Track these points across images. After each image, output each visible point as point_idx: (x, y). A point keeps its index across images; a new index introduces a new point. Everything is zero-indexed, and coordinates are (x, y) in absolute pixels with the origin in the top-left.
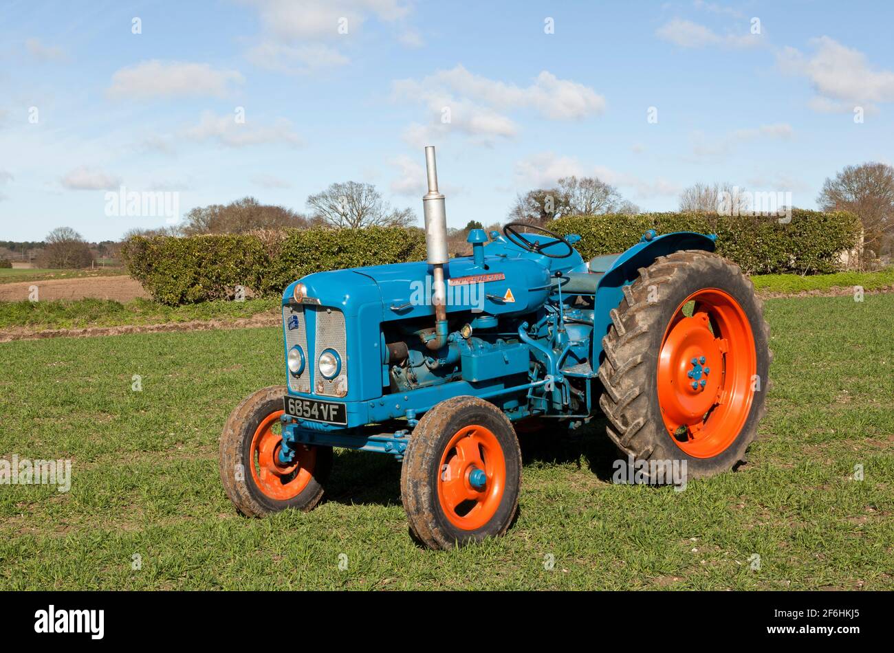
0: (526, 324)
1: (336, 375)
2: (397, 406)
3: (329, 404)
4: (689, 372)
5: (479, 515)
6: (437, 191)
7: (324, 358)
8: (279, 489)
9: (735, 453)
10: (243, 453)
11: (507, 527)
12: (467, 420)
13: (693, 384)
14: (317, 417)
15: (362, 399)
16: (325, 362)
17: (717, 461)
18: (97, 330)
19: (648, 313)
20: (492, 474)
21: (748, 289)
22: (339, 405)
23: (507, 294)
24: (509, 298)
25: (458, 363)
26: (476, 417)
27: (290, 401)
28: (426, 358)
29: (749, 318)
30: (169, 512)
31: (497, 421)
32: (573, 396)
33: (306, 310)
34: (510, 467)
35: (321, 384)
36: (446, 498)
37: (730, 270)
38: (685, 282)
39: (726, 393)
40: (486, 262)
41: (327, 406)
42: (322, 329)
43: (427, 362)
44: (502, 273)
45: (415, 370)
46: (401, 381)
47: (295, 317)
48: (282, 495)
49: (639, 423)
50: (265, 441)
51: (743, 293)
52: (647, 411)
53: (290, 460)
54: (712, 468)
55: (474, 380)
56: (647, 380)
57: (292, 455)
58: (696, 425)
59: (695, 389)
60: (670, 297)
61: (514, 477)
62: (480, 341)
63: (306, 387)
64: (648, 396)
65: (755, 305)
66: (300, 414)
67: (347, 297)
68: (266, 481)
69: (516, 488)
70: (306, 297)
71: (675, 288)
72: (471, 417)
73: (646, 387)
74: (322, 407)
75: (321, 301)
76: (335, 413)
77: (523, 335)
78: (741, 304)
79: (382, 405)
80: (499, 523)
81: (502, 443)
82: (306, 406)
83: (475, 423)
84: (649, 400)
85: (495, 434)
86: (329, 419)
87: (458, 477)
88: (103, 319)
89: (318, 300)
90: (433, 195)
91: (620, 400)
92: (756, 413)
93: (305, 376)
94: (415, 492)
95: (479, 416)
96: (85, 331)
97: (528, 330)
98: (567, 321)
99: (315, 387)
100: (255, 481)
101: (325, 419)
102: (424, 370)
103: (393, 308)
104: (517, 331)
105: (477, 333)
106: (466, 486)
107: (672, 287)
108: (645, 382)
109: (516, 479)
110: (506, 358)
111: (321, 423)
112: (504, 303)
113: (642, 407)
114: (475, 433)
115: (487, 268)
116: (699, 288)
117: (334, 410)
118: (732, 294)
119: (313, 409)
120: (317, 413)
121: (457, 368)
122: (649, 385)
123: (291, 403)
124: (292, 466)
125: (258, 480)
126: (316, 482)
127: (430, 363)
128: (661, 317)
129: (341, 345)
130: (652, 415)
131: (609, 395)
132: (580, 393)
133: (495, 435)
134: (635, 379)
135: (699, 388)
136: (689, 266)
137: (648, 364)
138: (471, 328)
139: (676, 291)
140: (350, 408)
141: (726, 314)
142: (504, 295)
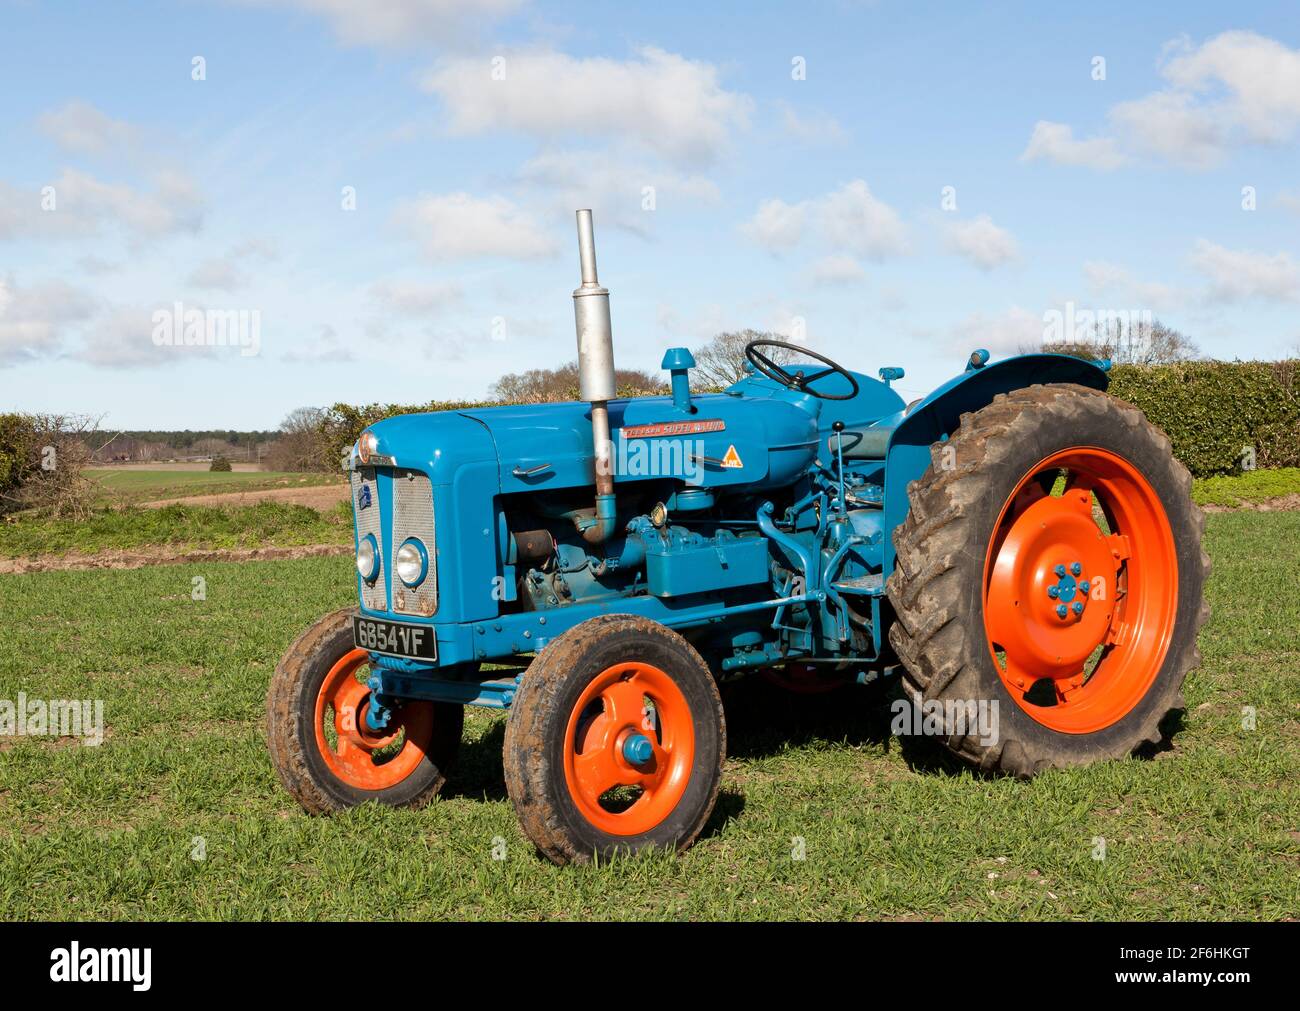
0: (768, 506)
1: (421, 580)
2: (526, 633)
3: (412, 628)
4: (1050, 587)
5: (647, 811)
6: (596, 282)
7: (404, 553)
8: (369, 771)
9: (1137, 727)
10: (302, 710)
11: (696, 833)
12: (619, 653)
13: (1058, 607)
14: (395, 650)
15: (463, 620)
16: (403, 560)
17: (1100, 739)
18: (273, 552)
19: (965, 486)
20: (671, 746)
21: (1160, 450)
22: (425, 629)
23: (727, 455)
24: (732, 461)
25: (642, 565)
26: (636, 649)
27: (362, 624)
28: (589, 558)
29: (1163, 499)
30: (200, 808)
31: (676, 656)
32: (853, 625)
33: (378, 476)
34: (702, 733)
35: (401, 595)
36: (582, 781)
37: (1123, 417)
38: (1035, 436)
39: (1127, 627)
40: (695, 403)
41: (408, 630)
42: (403, 507)
43: (590, 564)
44: (720, 420)
45: (566, 577)
46: (541, 594)
47: (367, 488)
48: (371, 781)
49: (948, 669)
50: (345, 694)
51: (1149, 457)
52: (963, 649)
53: (385, 725)
54: (1090, 751)
55: (666, 595)
56: (962, 598)
57: (386, 716)
58: (1070, 680)
59: (1063, 617)
60: (1007, 460)
61: (710, 752)
62: (684, 531)
63: (382, 601)
64: (964, 624)
65: (1172, 478)
66: (373, 645)
67: (438, 453)
68: (345, 758)
69: (713, 768)
70: (374, 453)
71: (1014, 445)
72: (625, 648)
73: (961, 609)
74: (402, 633)
75: (397, 459)
76: (420, 642)
77: (765, 524)
78: (1147, 475)
79: (499, 631)
80: (679, 826)
81: (685, 692)
82: (382, 631)
83: (636, 658)
84: (966, 631)
85: (674, 678)
86: (410, 654)
87: (604, 747)
88: (284, 534)
89: (393, 459)
90: (590, 289)
91: (918, 630)
92: (1179, 662)
93: (380, 583)
94: (523, 768)
95: (642, 646)
96: (256, 553)
97: (776, 516)
98: (858, 505)
99: (393, 601)
100: (324, 757)
101: (407, 652)
102: (587, 577)
103: (516, 472)
104: (755, 518)
105: (677, 518)
106: (619, 763)
107: (1010, 444)
108: (958, 599)
109: (714, 753)
110: (723, 559)
111: (402, 659)
112: (724, 470)
113: (954, 644)
114: (637, 674)
115: (694, 410)
116: (1064, 445)
117: (418, 637)
118: (1128, 458)
119: (390, 637)
120: (395, 643)
121: (639, 575)
122: (967, 606)
123: (363, 628)
124: (391, 736)
125: (330, 756)
126: (430, 763)
127: (595, 565)
128: (988, 493)
129: (426, 531)
130: (972, 656)
131: (901, 623)
132: (865, 623)
133: (675, 680)
134: (942, 595)
135: (1071, 616)
136: (1042, 408)
137: (963, 570)
138: (665, 510)
139: (1017, 450)
140: (444, 633)
141: (1123, 492)
142: (723, 457)
